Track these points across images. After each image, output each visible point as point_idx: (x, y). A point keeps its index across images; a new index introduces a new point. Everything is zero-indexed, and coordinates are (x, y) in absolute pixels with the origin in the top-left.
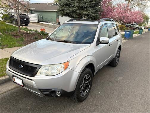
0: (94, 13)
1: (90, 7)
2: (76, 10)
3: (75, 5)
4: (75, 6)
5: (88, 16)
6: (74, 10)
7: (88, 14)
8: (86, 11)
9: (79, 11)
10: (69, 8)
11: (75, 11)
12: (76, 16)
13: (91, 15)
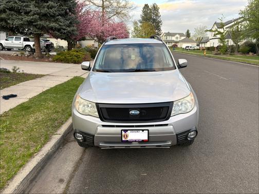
0: (69, 26)
1: (60, 15)
2: (36, 21)
3: (31, 11)
4: (32, 13)
5: (59, 30)
6: (32, 19)
7: (59, 27)
8: (54, 22)
9: (42, 23)
10: (20, 17)
11: (32, 22)
12: (36, 31)
13: (64, 30)
